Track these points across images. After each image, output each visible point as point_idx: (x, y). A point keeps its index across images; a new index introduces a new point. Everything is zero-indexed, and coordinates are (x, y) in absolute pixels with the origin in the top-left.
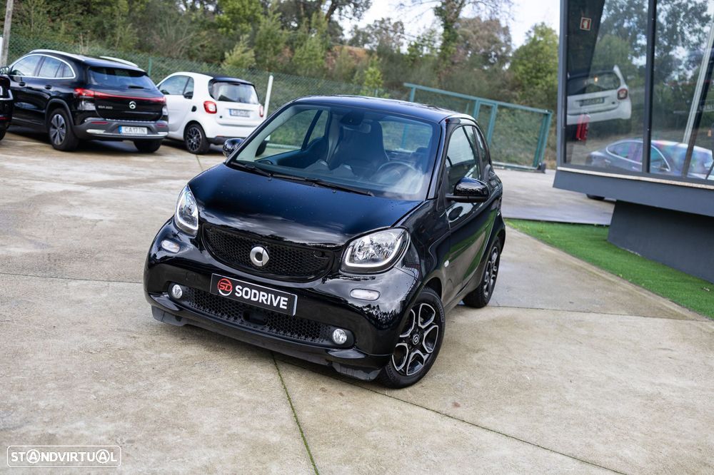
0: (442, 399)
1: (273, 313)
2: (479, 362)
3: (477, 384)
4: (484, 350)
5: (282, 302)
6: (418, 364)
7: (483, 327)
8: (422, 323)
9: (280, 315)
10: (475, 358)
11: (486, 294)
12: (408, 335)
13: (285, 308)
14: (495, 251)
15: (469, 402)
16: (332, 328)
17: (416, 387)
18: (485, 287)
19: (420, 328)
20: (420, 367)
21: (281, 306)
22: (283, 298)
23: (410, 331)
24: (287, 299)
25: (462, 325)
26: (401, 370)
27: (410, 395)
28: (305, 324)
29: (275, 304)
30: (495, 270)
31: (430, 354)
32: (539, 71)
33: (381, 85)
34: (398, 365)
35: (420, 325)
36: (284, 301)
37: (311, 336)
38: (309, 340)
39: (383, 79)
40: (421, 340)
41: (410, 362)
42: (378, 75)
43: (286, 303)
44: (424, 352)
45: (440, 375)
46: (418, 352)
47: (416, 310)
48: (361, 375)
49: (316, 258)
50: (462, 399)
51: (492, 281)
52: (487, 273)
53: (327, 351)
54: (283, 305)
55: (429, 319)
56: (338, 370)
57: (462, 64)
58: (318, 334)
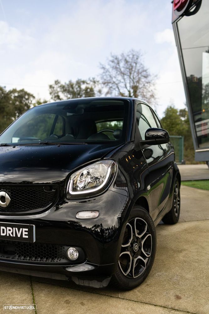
0: (165, 294)
1: (19, 243)
2: (185, 259)
3: (189, 276)
4: (185, 250)
5: (24, 233)
6: (141, 267)
7: (180, 235)
8: (139, 234)
9: (25, 244)
10: (181, 257)
11: (176, 214)
12: (129, 244)
13: (27, 237)
14: (176, 187)
15: (188, 293)
16: (66, 248)
17: (143, 287)
18: (175, 210)
19: (137, 238)
20: (143, 269)
21: (24, 236)
22: (24, 229)
23: (131, 241)
24: (27, 230)
25: (166, 236)
26: (128, 275)
27: (139, 294)
28: (45, 248)
29: (19, 236)
30: (179, 199)
31: (149, 257)
32: (173, 124)
34: (125, 271)
35: (137, 235)
36: (25, 231)
37: (50, 257)
38: (50, 261)
40: (140, 248)
41: (134, 267)
43: (27, 233)
44: (144, 257)
45: (159, 274)
46: (140, 257)
47: (132, 223)
48: (96, 285)
49: (46, 192)
50: (180, 291)
51: (178, 206)
52: (175, 201)
53: (65, 268)
54: (25, 235)
55: (144, 230)
56: (77, 283)
58: (56, 254)
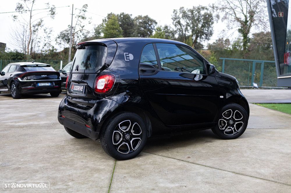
0: (184, 156)
33: (217, 63)
39: (217, 61)
42: (215, 59)
50: (193, 156)
57: (253, 50)
